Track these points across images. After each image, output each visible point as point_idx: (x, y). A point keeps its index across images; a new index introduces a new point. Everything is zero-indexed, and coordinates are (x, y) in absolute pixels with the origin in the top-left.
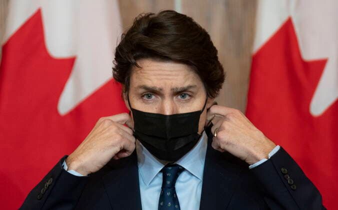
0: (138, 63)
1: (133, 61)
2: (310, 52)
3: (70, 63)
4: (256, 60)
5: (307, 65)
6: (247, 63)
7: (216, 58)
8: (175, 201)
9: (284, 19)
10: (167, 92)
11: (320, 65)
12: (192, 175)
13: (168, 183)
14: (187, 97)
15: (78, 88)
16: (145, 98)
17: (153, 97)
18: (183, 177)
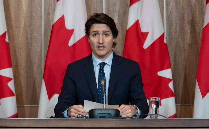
0: (93, 25)
1: (90, 24)
2: (144, 30)
3: (72, 31)
4: (128, 31)
5: (143, 34)
6: (126, 32)
7: (116, 28)
8: (104, 73)
9: (137, 20)
10: (101, 32)
11: (147, 34)
12: (109, 65)
13: (102, 68)
14: (107, 36)
15: (74, 38)
16: (94, 36)
17: (97, 35)
18: (106, 66)
